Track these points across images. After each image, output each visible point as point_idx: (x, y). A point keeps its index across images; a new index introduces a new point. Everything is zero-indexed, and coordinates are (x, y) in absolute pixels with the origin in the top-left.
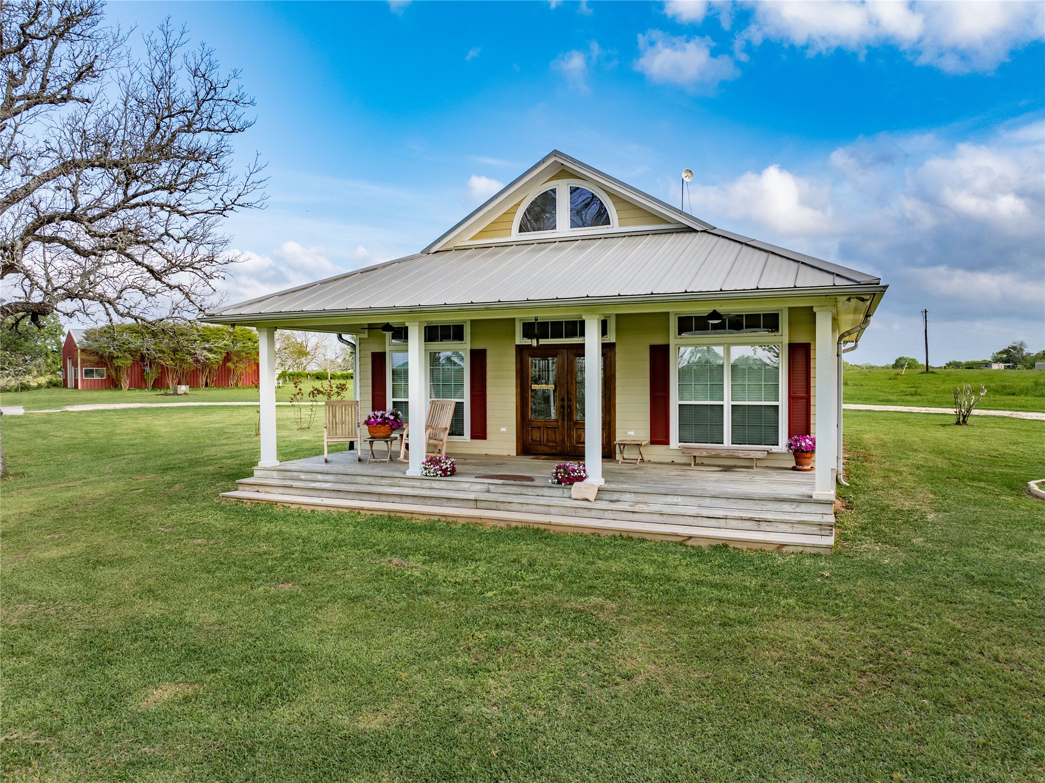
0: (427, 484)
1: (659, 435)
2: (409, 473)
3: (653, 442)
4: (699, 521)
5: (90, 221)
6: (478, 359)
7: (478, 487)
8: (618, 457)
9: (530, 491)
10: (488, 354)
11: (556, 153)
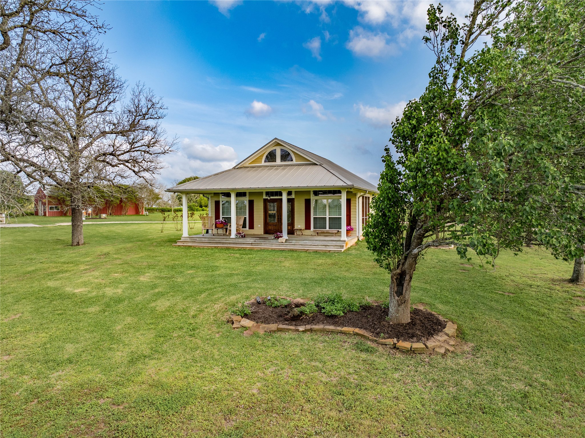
0: (237, 240)
1: (308, 227)
2: (231, 237)
3: (306, 229)
4: (311, 246)
5: (118, 155)
6: (251, 203)
7: (252, 240)
8: (295, 234)
9: (267, 241)
10: (255, 201)
11: (276, 139)
